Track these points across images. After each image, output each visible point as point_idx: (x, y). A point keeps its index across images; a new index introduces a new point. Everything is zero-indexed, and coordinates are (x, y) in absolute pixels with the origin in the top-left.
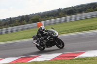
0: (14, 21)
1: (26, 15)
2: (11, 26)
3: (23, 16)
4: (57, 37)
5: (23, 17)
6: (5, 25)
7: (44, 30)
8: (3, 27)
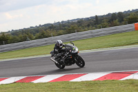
0: (101, 20)
2: (97, 28)
3: (114, 14)
4: (77, 53)
6: (88, 26)
7: (61, 45)
8: (86, 28)
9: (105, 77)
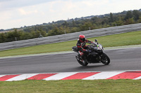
0: (115, 18)
1: (134, 11)
2: (111, 26)
5: (129, 12)
6: (103, 23)
8: (101, 26)
9: (118, 76)
